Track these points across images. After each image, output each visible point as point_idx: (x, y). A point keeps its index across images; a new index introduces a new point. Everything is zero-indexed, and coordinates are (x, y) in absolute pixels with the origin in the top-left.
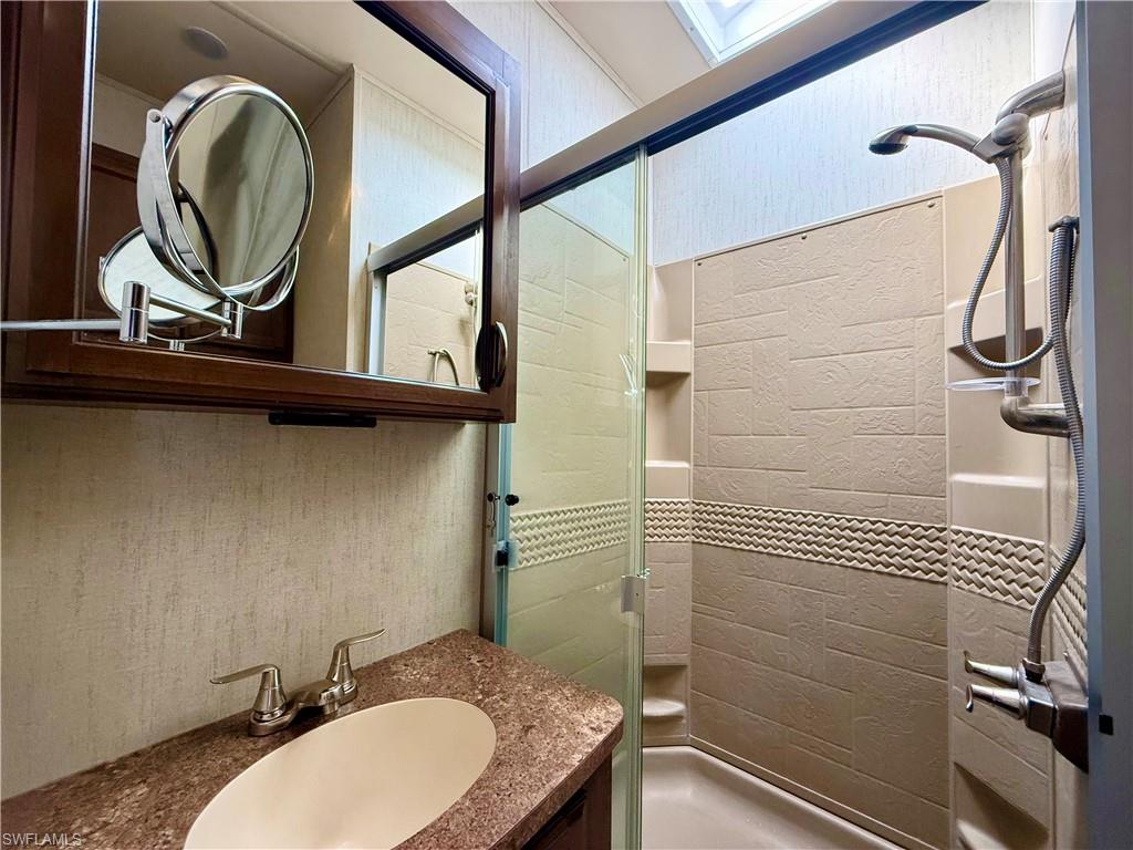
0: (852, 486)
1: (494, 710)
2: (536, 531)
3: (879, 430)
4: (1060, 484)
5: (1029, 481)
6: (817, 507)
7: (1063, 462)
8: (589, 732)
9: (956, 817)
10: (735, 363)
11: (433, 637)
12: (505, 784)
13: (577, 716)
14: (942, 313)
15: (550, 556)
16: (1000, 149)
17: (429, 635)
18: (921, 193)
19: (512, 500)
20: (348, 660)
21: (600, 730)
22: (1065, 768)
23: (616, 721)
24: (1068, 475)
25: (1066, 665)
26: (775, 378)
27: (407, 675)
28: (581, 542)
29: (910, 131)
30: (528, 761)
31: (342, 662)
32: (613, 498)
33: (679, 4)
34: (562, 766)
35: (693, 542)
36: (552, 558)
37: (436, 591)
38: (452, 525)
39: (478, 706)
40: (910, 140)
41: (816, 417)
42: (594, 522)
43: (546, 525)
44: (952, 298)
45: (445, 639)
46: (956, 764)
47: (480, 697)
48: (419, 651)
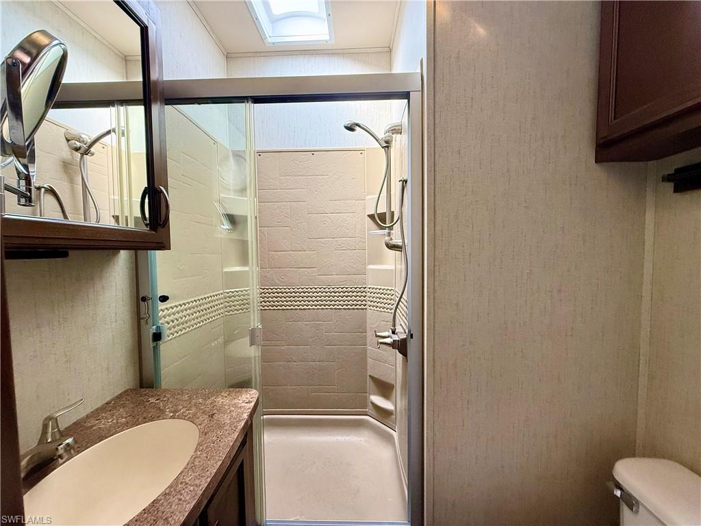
0: (334, 273)
1: (186, 416)
2: (172, 317)
3: (344, 248)
4: (399, 267)
5: (389, 266)
6: (320, 284)
7: (400, 260)
8: (246, 404)
9: (370, 394)
10: (281, 214)
11: (108, 399)
12: (215, 438)
13: (236, 401)
14: (364, 200)
15: (182, 331)
16: (386, 145)
17: (105, 398)
18: (357, 147)
19: (164, 299)
20: (58, 427)
21: (250, 402)
22: (400, 356)
23: (257, 396)
24: (401, 265)
25: (400, 327)
26: (302, 222)
27: (103, 424)
28: (199, 319)
29: (358, 125)
30: (220, 426)
31: (53, 429)
32: (215, 291)
33: (251, 3)
34: (240, 421)
35: (261, 310)
36: (183, 332)
37: (108, 369)
38: (116, 321)
39: (174, 418)
40: (357, 128)
41: (320, 242)
42: (205, 306)
43: (178, 312)
44: (369, 194)
45: (119, 397)
46: (370, 376)
47: (172, 414)
48: (103, 409)
